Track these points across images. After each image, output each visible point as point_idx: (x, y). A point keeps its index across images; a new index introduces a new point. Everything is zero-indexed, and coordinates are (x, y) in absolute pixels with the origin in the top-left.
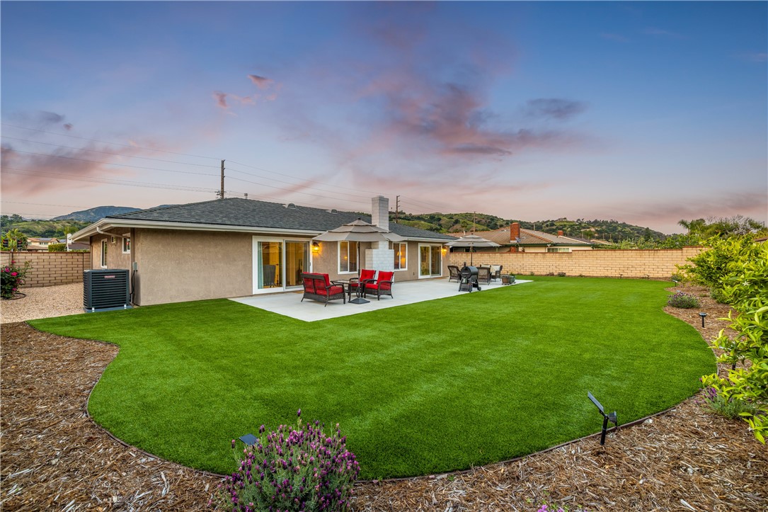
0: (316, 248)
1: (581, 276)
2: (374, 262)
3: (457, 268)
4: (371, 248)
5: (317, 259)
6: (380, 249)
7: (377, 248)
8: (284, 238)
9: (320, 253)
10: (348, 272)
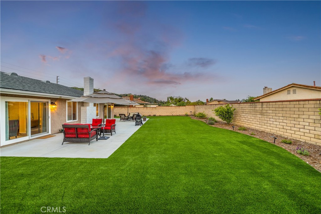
0: (54, 106)
1: (160, 116)
2: (88, 114)
3: (124, 115)
4: (83, 106)
5: (53, 113)
6: (90, 106)
7: (89, 106)
8: (29, 99)
9: (56, 109)
10: (72, 121)
